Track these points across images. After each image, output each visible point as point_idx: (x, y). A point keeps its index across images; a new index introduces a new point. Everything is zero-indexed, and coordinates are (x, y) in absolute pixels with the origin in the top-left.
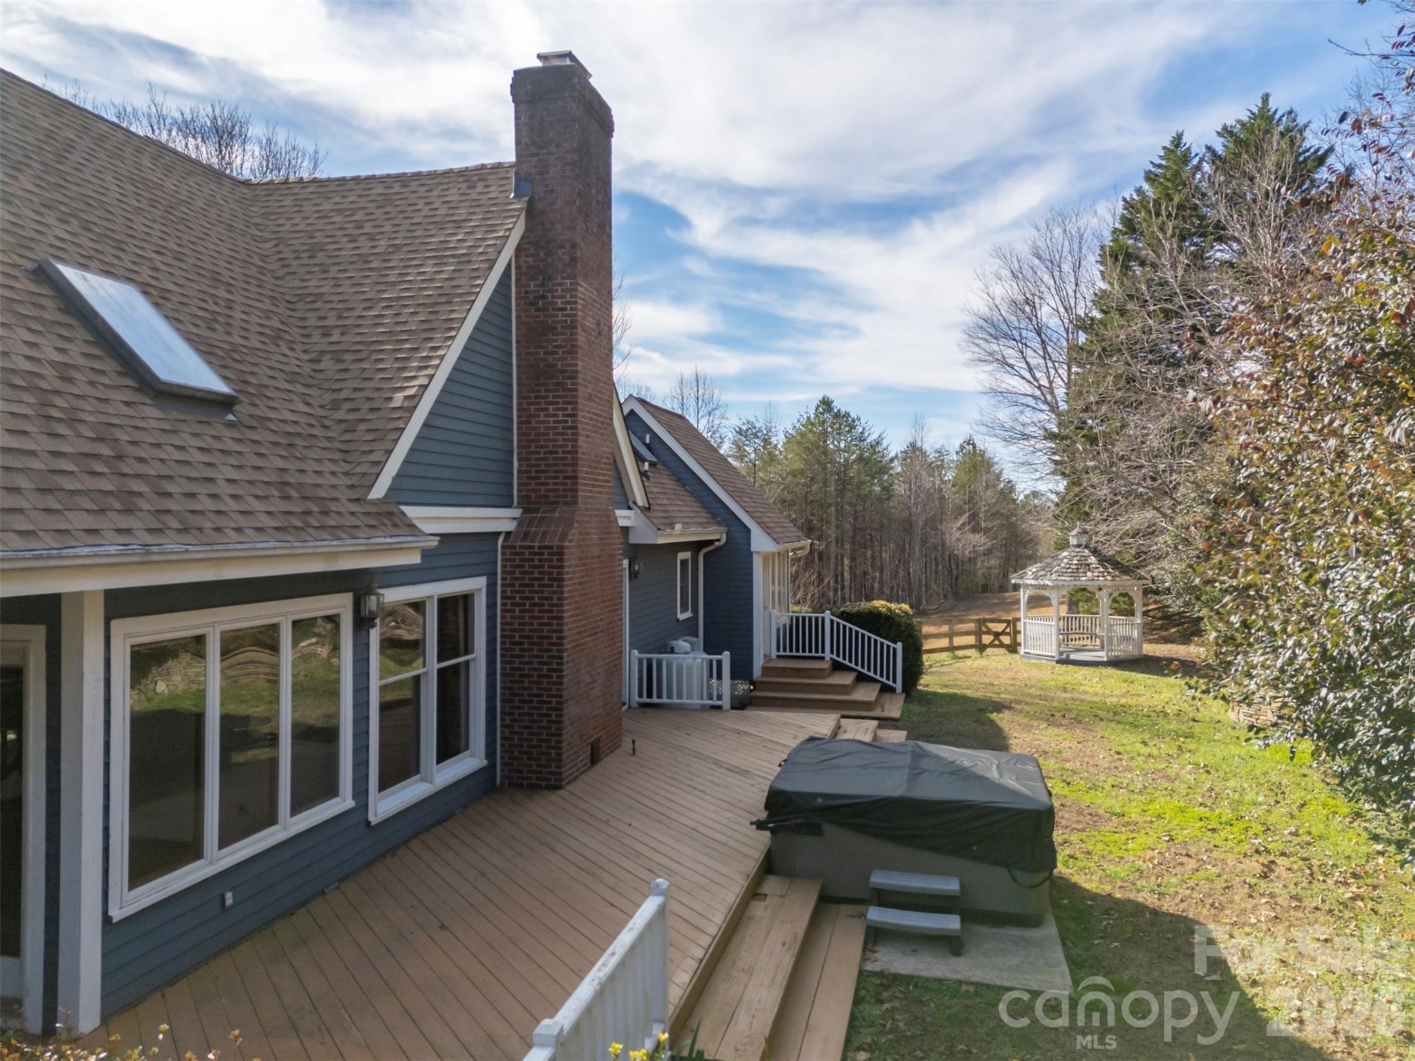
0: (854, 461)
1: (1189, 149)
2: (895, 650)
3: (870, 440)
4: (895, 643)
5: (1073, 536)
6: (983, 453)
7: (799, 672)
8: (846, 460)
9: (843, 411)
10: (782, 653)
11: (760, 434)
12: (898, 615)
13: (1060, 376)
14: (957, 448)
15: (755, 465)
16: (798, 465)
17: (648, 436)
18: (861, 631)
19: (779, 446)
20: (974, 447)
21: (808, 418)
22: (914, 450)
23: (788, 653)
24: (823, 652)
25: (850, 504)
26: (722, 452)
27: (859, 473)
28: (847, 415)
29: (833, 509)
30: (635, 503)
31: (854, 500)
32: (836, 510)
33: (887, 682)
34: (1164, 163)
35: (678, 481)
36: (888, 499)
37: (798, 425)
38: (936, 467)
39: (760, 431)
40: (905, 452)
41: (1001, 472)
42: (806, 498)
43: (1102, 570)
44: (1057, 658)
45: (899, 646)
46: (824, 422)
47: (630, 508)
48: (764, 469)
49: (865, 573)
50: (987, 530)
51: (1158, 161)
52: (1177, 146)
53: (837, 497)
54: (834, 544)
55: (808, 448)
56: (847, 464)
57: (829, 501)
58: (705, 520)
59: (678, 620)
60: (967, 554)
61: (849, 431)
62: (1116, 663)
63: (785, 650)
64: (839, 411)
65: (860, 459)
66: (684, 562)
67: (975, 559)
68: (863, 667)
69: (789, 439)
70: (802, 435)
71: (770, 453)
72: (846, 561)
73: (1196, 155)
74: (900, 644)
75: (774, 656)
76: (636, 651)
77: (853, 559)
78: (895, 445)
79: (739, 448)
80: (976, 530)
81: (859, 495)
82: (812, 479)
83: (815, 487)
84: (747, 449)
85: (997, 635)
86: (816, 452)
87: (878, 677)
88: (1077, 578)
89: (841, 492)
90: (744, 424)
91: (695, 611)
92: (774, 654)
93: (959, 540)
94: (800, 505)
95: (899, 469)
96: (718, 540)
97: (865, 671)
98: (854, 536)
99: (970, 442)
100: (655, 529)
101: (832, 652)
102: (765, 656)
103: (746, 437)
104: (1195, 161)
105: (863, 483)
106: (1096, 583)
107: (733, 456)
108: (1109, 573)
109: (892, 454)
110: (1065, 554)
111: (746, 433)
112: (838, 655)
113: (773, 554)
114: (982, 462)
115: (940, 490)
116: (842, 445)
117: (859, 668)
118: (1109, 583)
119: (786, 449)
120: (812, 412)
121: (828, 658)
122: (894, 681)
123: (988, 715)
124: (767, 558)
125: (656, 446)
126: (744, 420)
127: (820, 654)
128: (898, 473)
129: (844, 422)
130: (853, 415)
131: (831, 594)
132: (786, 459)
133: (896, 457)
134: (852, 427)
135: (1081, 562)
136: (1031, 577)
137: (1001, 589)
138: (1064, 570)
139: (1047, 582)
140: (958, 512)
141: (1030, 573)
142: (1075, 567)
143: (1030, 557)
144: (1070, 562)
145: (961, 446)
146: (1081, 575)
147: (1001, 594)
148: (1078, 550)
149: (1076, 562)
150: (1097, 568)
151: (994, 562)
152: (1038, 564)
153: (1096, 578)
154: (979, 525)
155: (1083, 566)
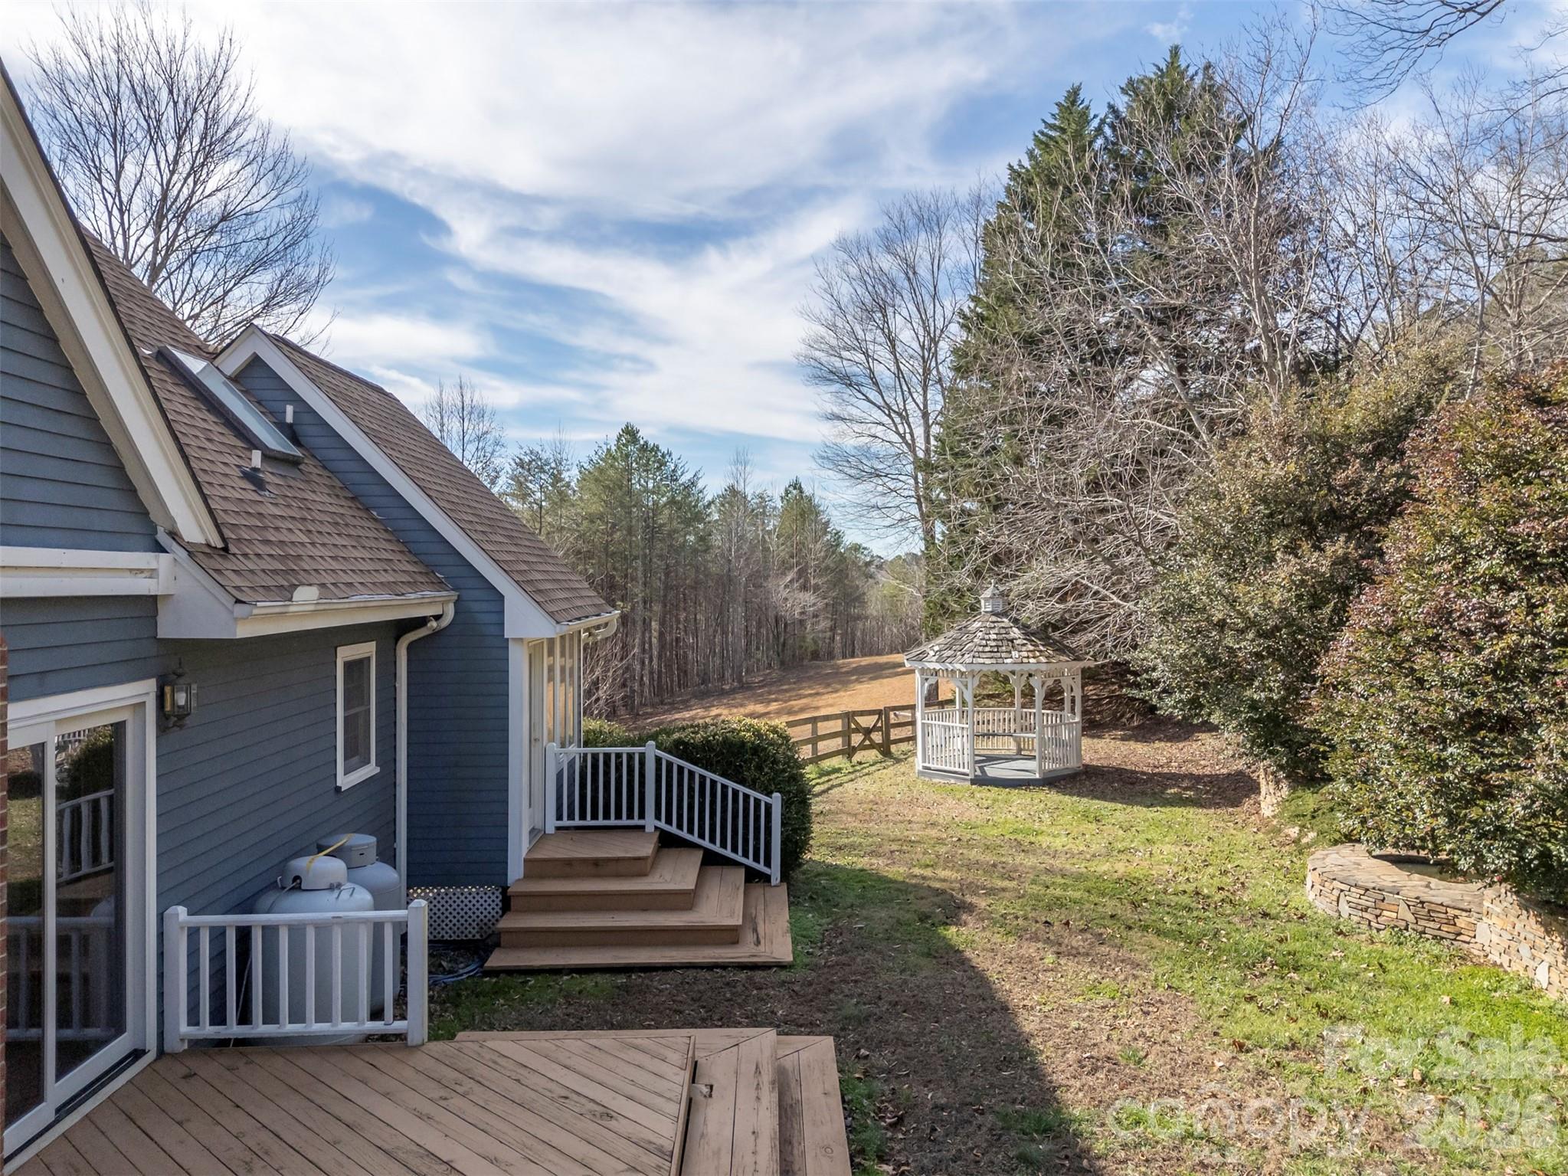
0: (665, 505)
1: (1087, 108)
2: (768, 807)
3: (684, 479)
4: (769, 794)
5: (986, 600)
6: (810, 499)
7: (597, 867)
8: (655, 503)
9: (651, 443)
10: (565, 822)
11: (547, 468)
12: (772, 743)
13: (914, 400)
14: (781, 492)
15: (541, 507)
16: (596, 508)
17: (290, 409)
18: (709, 775)
19: (572, 484)
20: (801, 492)
21: (609, 450)
22: (733, 495)
23: (577, 822)
24: (642, 816)
25: (661, 557)
26: (495, 490)
27: (671, 519)
28: (656, 449)
29: (639, 562)
30: (174, 535)
31: (665, 552)
32: (644, 564)
33: (755, 865)
34: (1057, 123)
35: (353, 499)
36: (706, 551)
37: (595, 458)
38: (759, 512)
39: (547, 463)
40: (724, 496)
41: (828, 522)
42: (606, 549)
43: (1032, 648)
44: (971, 776)
45: (776, 800)
46: (627, 456)
47: (160, 549)
48: (553, 512)
49: (677, 640)
50: (816, 588)
51: (1051, 121)
52: (1073, 103)
53: (645, 548)
54: (641, 606)
55: (608, 487)
56: (656, 509)
57: (635, 553)
58: (406, 578)
59: (338, 789)
60: (797, 616)
61: (659, 469)
62: (1052, 781)
63: (571, 817)
64: (646, 443)
65: (672, 502)
66: (355, 668)
67: (805, 621)
68: (712, 840)
69: (585, 477)
70: (601, 470)
71: (560, 493)
72: (655, 625)
73: (1095, 116)
74: (777, 795)
75: (550, 829)
76: (182, 911)
77: (662, 623)
78: (712, 486)
79: (520, 484)
80: (804, 588)
81: (671, 546)
82: (614, 525)
83: (617, 536)
84: (531, 486)
85: (867, 732)
86: (619, 493)
87: (739, 858)
88: (1000, 660)
89: (650, 541)
90: (526, 454)
91: (388, 760)
92: (551, 824)
93: (786, 599)
94: (599, 557)
95: (716, 517)
96: (437, 618)
97: (717, 848)
98: (665, 596)
99: (796, 486)
100: (229, 601)
101: (658, 817)
102: (533, 831)
103: (529, 470)
104: (1095, 123)
105: (675, 531)
106: (1025, 667)
107: (513, 495)
108: (1040, 651)
109: (709, 498)
110: (977, 625)
111: (530, 466)
112: (669, 821)
113: (551, 641)
114: (809, 509)
115: (764, 541)
116: (650, 485)
117: (706, 843)
118: (1044, 667)
119: (581, 489)
120: (613, 443)
121: (650, 829)
122: (768, 864)
123: (941, 930)
124: (537, 649)
125: (307, 430)
126: (526, 449)
127: (636, 821)
128: (716, 521)
129: (651, 457)
130: (663, 449)
131: (638, 667)
132: (581, 499)
133: (713, 502)
134: (662, 464)
135: (1001, 637)
136: (934, 659)
137: (831, 655)
138: (981, 649)
139: (958, 666)
140: (785, 567)
141: (932, 653)
142: (994, 644)
143: (859, 618)
144: (987, 637)
145: (786, 490)
146: (1003, 655)
147: (832, 662)
148: (994, 618)
149: (995, 637)
150: (1024, 645)
151: (824, 624)
152: (941, 640)
153: (1025, 660)
154: (807, 580)
155: (1005, 643)
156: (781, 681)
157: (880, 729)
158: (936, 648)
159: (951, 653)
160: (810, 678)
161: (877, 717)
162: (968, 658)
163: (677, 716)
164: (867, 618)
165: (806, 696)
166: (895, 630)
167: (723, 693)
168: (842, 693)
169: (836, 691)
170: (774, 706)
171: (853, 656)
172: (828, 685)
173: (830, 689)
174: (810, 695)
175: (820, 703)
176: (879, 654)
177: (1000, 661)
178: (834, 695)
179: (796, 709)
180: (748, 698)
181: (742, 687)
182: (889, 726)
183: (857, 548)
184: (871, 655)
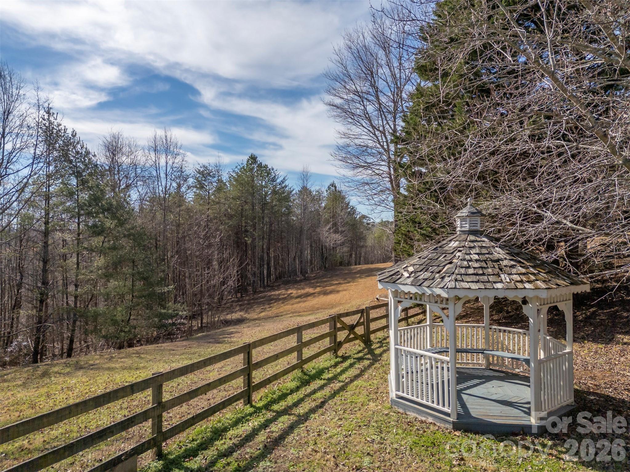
0: (271, 193)
3: (279, 180)
6: (340, 192)
9: (263, 164)
14: (326, 188)
15: (209, 193)
16: (237, 193)
20: (335, 187)
21: (243, 167)
22: (305, 190)
27: (273, 200)
28: (266, 166)
36: (290, 215)
37: (236, 170)
38: (316, 199)
39: (211, 172)
40: (301, 191)
41: (349, 203)
43: (522, 270)
44: (453, 417)
46: (252, 169)
48: (215, 195)
50: (342, 232)
53: (259, 212)
54: (258, 240)
55: (242, 184)
56: (266, 194)
57: (254, 215)
60: (332, 245)
61: (267, 176)
64: (261, 163)
67: (336, 248)
69: (231, 179)
70: (239, 176)
79: (199, 182)
80: (336, 232)
82: (245, 202)
83: (246, 207)
84: (204, 183)
85: (352, 328)
86: (248, 187)
89: (262, 209)
90: (202, 167)
93: (327, 237)
98: (269, 236)
99: (333, 185)
106: (521, 294)
107: (195, 187)
108: (534, 275)
110: (454, 244)
111: (203, 173)
114: (340, 196)
115: (318, 211)
116: (263, 184)
120: (245, 163)
126: (201, 165)
129: (264, 170)
130: (270, 167)
134: (269, 174)
135: (482, 257)
136: (409, 281)
137: (349, 264)
138: (463, 271)
139: (438, 291)
140: (327, 222)
141: (406, 274)
142: (477, 265)
143: (362, 247)
144: (467, 257)
145: (329, 187)
146: (491, 278)
147: (349, 267)
148: (472, 238)
149: (476, 257)
150: (512, 266)
151: (345, 249)
152: (415, 260)
153: (520, 285)
154: (338, 229)
155: (490, 264)
156: (323, 276)
157: (363, 324)
158: (411, 269)
159: (427, 275)
160: (337, 275)
161: (360, 315)
162: (449, 282)
163: (273, 293)
164: (366, 247)
165: (333, 285)
166: (380, 252)
167: (296, 282)
168: (352, 284)
169: (349, 282)
170: (318, 289)
171: (359, 264)
172: (345, 279)
173: (346, 281)
174: (336, 284)
175: (340, 289)
176: (372, 263)
177: (488, 285)
178: (348, 285)
179: (328, 291)
180: (306, 285)
181: (304, 279)
182: (369, 321)
183: (364, 217)
184: (368, 264)
